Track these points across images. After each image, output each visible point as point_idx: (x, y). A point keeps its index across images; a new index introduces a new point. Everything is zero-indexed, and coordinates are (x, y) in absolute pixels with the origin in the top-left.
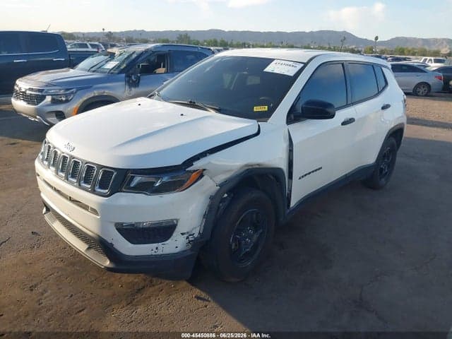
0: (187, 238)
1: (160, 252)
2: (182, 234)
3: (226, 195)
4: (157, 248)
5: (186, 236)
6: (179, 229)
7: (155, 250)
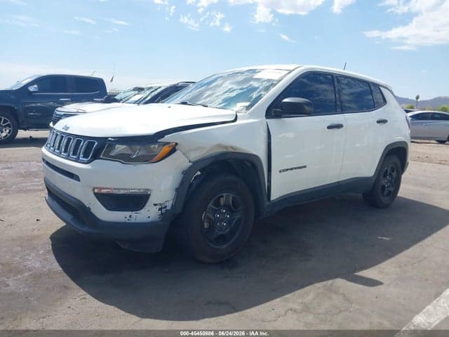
0: (160, 209)
1: (133, 220)
2: (155, 205)
3: (199, 173)
4: (130, 216)
5: (158, 207)
6: (152, 200)
7: (128, 217)
